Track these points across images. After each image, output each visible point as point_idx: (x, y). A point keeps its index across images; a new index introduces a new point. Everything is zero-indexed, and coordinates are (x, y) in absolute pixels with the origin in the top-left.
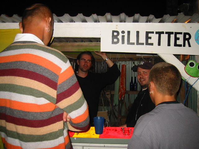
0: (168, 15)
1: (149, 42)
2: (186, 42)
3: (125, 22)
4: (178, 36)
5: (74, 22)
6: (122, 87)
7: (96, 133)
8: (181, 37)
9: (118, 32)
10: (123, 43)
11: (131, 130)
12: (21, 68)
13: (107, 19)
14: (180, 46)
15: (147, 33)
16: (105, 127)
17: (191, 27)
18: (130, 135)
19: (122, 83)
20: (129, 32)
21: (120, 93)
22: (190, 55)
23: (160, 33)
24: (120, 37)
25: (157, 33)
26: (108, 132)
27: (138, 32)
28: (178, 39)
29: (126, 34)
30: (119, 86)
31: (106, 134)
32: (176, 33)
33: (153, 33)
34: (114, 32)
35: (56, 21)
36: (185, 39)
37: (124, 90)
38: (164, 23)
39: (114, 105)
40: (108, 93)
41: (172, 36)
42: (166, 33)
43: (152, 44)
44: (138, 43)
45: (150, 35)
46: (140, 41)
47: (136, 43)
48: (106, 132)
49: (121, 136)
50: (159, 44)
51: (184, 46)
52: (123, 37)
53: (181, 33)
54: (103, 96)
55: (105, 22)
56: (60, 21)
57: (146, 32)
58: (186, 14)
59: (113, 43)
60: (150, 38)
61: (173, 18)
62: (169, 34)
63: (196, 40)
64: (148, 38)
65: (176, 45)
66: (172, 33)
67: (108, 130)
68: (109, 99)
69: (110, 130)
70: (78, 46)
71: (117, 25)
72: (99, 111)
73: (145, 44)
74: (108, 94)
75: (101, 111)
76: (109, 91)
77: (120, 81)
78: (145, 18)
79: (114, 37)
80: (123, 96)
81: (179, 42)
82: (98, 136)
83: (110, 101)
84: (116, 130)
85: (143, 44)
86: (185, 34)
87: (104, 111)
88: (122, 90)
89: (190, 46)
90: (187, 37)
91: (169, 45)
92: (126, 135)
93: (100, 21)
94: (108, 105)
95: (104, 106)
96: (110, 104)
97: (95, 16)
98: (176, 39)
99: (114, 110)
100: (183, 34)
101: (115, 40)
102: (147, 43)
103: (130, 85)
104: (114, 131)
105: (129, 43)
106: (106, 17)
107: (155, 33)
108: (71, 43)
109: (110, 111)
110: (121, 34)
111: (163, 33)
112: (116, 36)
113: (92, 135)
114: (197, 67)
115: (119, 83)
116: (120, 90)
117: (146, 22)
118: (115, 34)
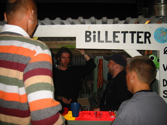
0: (130, 17)
1: (116, 40)
2: (147, 39)
3: (96, 24)
4: (140, 35)
5: (55, 25)
6: (100, 77)
7: (73, 116)
8: (142, 35)
9: (90, 32)
10: (94, 41)
11: (102, 113)
12: (7, 60)
13: (80, 21)
14: (142, 43)
15: (114, 33)
16: (81, 111)
17: (151, 27)
18: (101, 117)
19: (99, 74)
20: (99, 32)
21: (98, 83)
22: (152, 51)
23: (125, 33)
24: (92, 37)
25: (122, 32)
26: (83, 116)
27: (106, 32)
28: (140, 37)
29: (97, 34)
30: (98, 77)
31: (81, 117)
32: (138, 33)
33: (119, 32)
34: (87, 32)
35: (40, 24)
36: (146, 37)
37: (102, 80)
38: (128, 24)
39: (94, 93)
40: (89, 82)
41: (135, 35)
42: (130, 32)
43: (118, 42)
44: (107, 41)
45: (116, 34)
46: (109, 40)
47: (105, 41)
48: (81, 115)
49: (93, 118)
50: (124, 42)
51: (145, 43)
52: (94, 36)
53: (142, 32)
54: (85, 85)
55: (79, 24)
56: (43, 24)
57: (113, 31)
58: (146, 17)
59: (86, 41)
60: (117, 37)
61: (135, 20)
62: (133, 33)
63: (155, 38)
64: (115, 36)
65: (138, 42)
66: (135, 32)
67: (83, 113)
68: (90, 88)
69: (85, 113)
70: (61, 44)
71: (89, 27)
72: (82, 98)
73: (112, 42)
74: (89, 84)
75: (84, 98)
76: (90, 81)
77: (98, 73)
78: (111, 20)
79: (87, 36)
80: (101, 85)
81: (141, 40)
82: (74, 119)
83: (91, 89)
84: (90, 114)
85: (111, 42)
86: (146, 33)
87: (86, 97)
88: (100, 80)
89: (150, 43)
90: (147, 36)
91: (133, 42)
92: (98, 118)
93: (75, 23)
94: (90, 93)
95: (86, 94)
96: (91, 92)
97: (70, 19)
98: (139, 37)
99: (95, 97)
100: (144, 33)
101: (88, 39)
102: (114, 41)
103: (108, 76)
104: (88, 114)
105: (99, 41)
106: (79, 20)
107: (121, 32)
108: (56, 41)
109: (91, 98)
110: (92, 34)
111: (127, 32)
112: (89, 35)
113: (69, 118)
114: (157, 60)
115: (97, 74)
116: (98, 80)
117: (113, 24)
118: (88, 34)
